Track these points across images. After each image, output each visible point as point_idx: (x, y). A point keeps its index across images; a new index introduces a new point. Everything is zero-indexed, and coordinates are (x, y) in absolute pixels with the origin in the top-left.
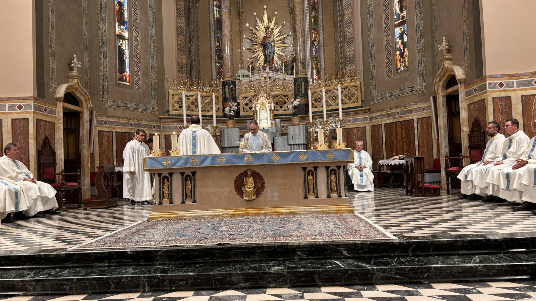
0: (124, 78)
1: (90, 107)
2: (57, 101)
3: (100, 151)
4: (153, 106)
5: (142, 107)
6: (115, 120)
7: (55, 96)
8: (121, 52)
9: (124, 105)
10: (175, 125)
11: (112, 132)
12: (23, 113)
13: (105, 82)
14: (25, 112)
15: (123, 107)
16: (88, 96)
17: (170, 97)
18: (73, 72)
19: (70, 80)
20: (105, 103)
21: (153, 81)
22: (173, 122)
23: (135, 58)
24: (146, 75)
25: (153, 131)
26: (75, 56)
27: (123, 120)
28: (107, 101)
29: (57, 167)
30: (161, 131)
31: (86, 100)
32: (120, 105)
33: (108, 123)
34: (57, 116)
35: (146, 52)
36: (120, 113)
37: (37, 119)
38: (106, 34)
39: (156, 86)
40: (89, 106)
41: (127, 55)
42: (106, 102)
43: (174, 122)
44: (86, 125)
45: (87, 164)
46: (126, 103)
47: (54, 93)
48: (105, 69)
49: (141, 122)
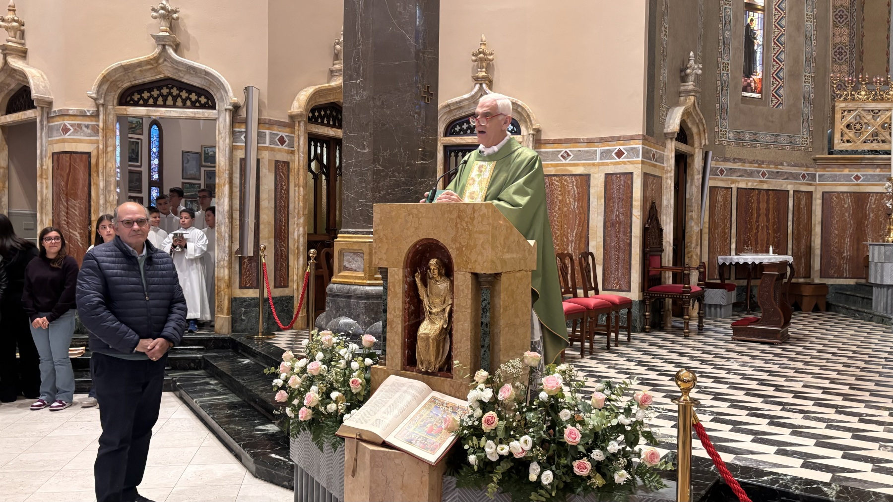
0: (753, 84)
1: (704, 145)
2: (666, 139)
3: (711, 223)
4: (804, 137)
5: (784, 139)
6: (737, 166)
7: (665, 131)
8: (750, 36)
9: (752, 137)
10: (846, 171)
11: (732, 188)
12: (624, 163)
13: (725, 95)
14: (628, 161)
15: (752, 141)
16: (703, 125)
17: (838, 116)
18: (687, 84)
19: (682, 98)
20: (722, 136)
21: (807, 86)
22: (841, 166)
23: (775, 43)
24: (794, 75)
25: (802, 184)
26: (692, 54)
27: (750, 166)
28: (726, 131)
29: (663, 254)
30: (816, 185)
31: (699, 134)
32: (747, 137)
33: (725, 172)
34: (665, 165)
35: (798, 30)
36: (745, 153)
37: (644, 173)
38: (730, 5)
39: (812, 96)
40: (703, 143)
41: (759, 40)
42: (723, 134)
43: (845, 166)
44: (698, 177)
45: (695, 248)
46: (756, 134)
47: (663, 125)
48: (725, 72)
49: (781, 169)
